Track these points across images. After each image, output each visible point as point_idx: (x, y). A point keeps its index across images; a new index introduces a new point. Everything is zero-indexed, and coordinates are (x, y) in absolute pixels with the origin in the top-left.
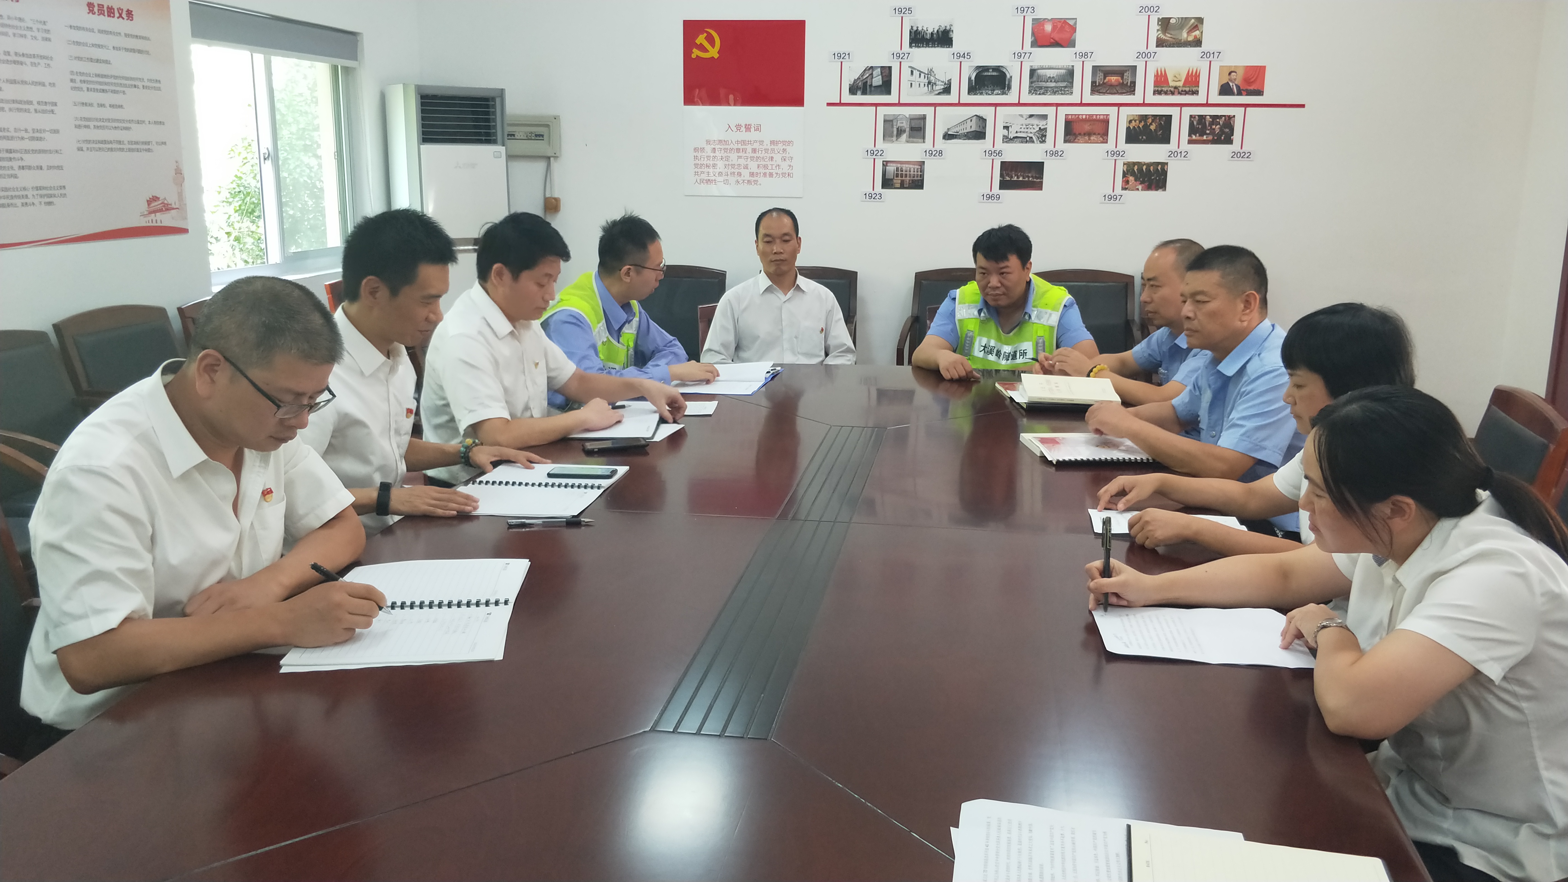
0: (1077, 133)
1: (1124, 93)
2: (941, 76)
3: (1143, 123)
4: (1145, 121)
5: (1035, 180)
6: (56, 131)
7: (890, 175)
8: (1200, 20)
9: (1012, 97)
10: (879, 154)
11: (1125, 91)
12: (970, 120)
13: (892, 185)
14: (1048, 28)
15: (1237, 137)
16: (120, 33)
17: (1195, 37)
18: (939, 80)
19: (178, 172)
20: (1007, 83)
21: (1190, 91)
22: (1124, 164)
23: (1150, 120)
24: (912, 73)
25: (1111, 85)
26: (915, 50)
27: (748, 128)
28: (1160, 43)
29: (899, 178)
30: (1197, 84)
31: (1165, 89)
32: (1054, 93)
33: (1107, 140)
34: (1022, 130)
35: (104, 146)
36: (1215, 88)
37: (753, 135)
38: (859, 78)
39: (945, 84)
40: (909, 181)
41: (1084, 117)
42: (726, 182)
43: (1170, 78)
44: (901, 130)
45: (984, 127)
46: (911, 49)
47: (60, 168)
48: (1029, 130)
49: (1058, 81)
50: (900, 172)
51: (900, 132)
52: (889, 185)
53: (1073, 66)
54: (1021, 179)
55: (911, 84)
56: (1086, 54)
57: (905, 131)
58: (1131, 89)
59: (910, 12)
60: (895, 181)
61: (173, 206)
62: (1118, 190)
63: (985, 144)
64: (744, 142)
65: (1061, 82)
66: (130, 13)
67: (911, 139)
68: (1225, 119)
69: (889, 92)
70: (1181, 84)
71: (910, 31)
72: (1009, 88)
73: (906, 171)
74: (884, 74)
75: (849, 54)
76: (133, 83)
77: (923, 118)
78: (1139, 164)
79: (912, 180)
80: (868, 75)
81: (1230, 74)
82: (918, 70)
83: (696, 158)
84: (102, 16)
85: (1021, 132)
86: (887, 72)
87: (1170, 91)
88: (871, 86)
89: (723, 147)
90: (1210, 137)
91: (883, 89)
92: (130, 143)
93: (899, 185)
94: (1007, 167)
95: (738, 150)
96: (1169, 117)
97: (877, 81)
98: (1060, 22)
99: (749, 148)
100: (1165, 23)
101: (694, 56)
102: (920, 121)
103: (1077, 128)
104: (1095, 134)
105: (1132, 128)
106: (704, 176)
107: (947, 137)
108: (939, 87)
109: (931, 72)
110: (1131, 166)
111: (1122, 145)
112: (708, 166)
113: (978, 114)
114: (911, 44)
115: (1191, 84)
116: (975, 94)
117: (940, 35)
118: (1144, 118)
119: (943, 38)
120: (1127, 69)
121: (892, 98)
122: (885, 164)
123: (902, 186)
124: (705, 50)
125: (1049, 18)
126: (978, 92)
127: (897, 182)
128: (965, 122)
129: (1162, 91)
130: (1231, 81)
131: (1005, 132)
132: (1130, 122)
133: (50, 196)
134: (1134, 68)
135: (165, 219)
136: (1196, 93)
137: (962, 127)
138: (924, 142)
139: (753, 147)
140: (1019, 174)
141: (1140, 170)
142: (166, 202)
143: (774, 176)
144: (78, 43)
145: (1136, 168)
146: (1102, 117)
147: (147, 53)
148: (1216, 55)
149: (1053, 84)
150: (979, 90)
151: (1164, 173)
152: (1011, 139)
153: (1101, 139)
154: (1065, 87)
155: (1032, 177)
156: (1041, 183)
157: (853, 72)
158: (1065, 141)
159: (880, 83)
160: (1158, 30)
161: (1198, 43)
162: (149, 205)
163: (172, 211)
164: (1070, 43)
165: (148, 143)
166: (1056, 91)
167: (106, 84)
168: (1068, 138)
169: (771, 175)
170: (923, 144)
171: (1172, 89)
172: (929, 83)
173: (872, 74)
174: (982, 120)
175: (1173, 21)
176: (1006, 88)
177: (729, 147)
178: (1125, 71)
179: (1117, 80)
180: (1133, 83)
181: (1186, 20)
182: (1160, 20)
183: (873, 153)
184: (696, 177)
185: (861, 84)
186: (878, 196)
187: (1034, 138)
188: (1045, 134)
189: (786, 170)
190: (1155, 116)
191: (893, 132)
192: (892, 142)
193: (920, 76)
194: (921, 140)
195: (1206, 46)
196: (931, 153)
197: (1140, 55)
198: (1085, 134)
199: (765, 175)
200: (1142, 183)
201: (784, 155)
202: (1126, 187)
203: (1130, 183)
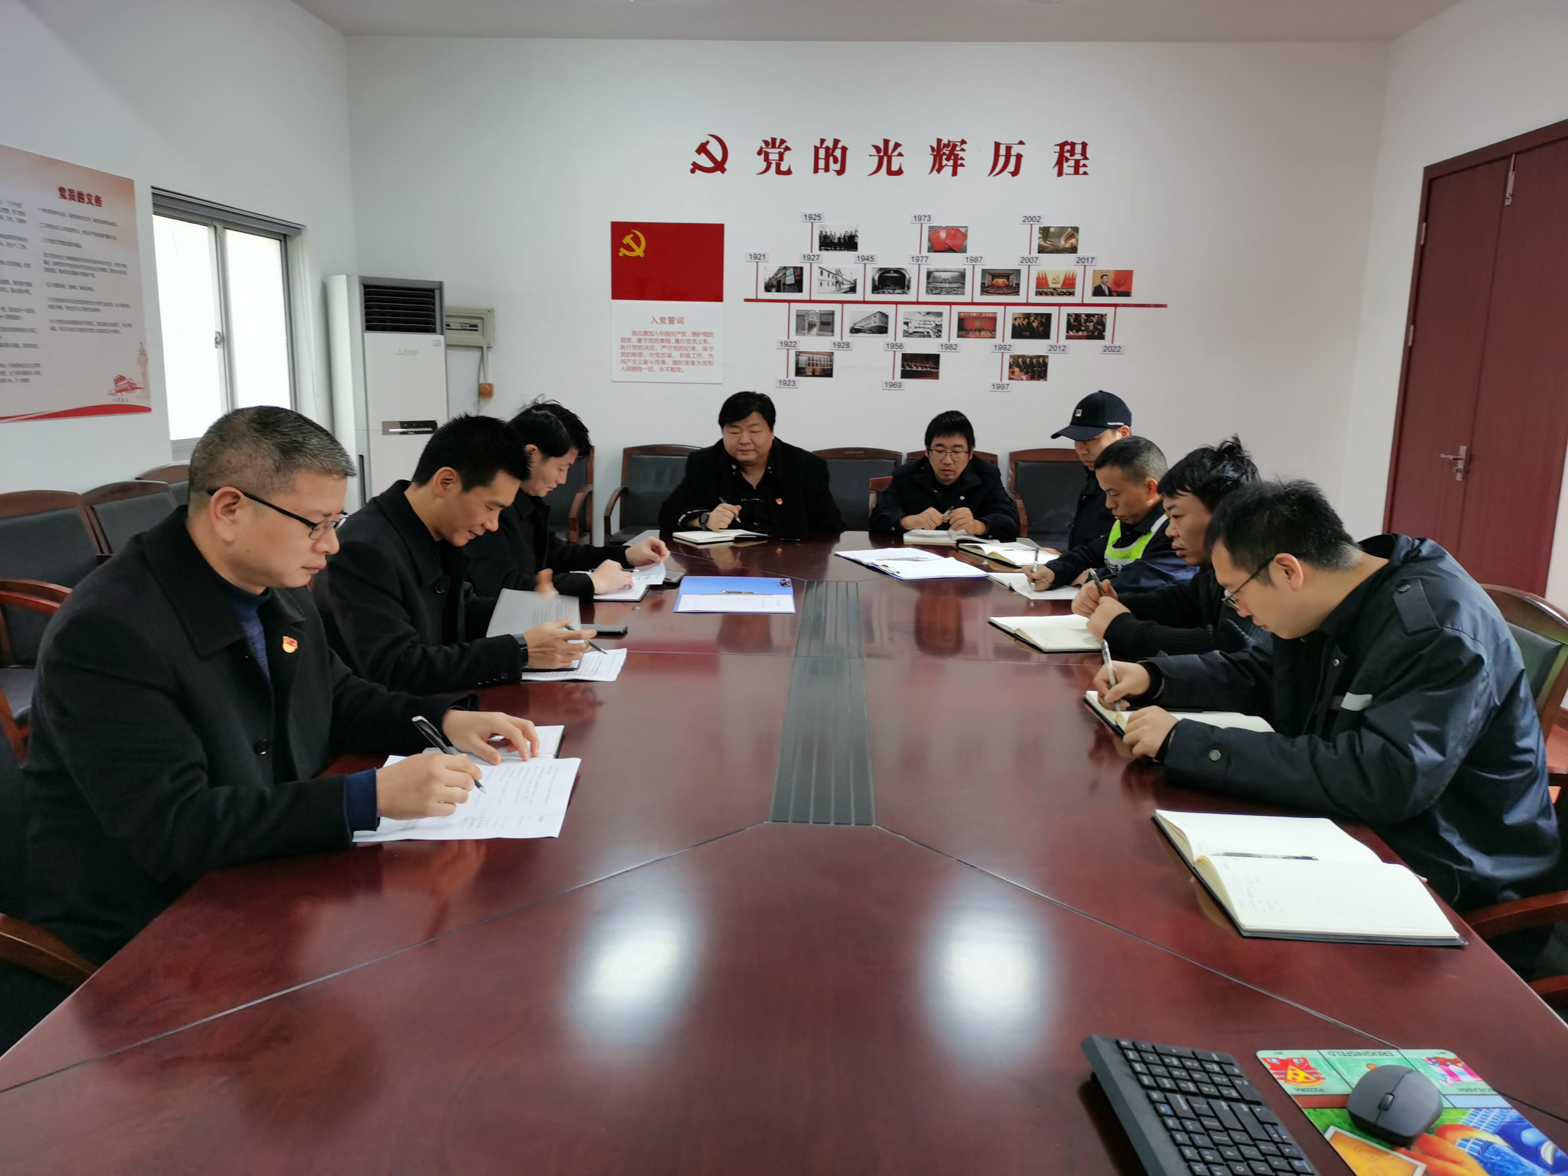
0: (969, 329)
1: (1009, 294)
2: (848, 276)
3: (1026, 320)
4: (1028, 318)
5: (932, 370)
6: (31, 311)
7: (801, 365)
8: (1076, 229)
9: (911, 296)
10: (792, 345)
11: (1010, 292)
12: (874, 316)
13: (805, 373)
14: (943, 235)
15: (1108, 333)
16: (89, 218)
17: (1072, 244)
18: (846, 280)
19: (143, 353)
20: (906, 283)
21: (1067, 292)
22: (1011, 357)
23: (1032, 318)
24: (822, 273)
25: (999, 287)
26: (825, 253)
27: (671, 321)
28: (1041, 250)
29: (811, 367)
30: (1073, 285)
31: (1045, 290)
32: (948, 293)
33: (995, 335)
34: (921, 326)
35: (77, 326)
36: (1089, 289)
37: (676, 327)
38: (773, 277)
39: (851, 283)
40: (820, 370)
41: (975, 315)
42: (650, 369)
43: (1050, 281)
44: (812, 324)
45: (887, 323)
46: (821, 252)
47: (34, 346)
48: (926, 326)
49: (952, 283)
50: (811, 362)
51: (811, 326)
52: (802, 373)
53: (965, 269)
54: (920, 369)
55: (821, 283)
56: (976, 258)
57: (815, 325)
58: (1015, 290)
59: (819, 218)
60: (807, 370)
61: (138, 386)
62: (1006, 380)
63: (889, 338)
64: (668, 334)
65: (955, 283)
66: (98, 201)
67: (821, 332)
68: (1098, 317)
69: (800, 290)
70: (1059, 286)
71: (820, 236)
72: (909, 288)
73: (817, 361)
74: (796, 274)
75: (764, 255)
76: (102, 266)
77: (832, 314)
78: (1023, 357)
79: (823, 369)
80: (781, 274)
81: (1102, 277)
82: (827, 271)
83: (623, 347)
84: (73, 201)
85: (919, 327)
86: (798, 272)
87: (1051, 292)
88: (784, 284)
89: (648, 337)
90: (1085, 333)
91: (796, 287)
92: (99, 324)
93: (810, 374)
94: (907, 359)
95: (662, 341)
96: (1049, 316)
97: (790, 280)
98: (953, 229)
99: (673, 339)
100: (1045, 232)
101: (621, 254)
102: (829, 317)
103: (968, 325)
104: (984, 330)
105: (1017, 324)
106: (630, 364)
107: (853, 331)
108: (846, 287)
109: (838, 273)
110: (1017, 358)
111: (1009, 340)
112: (634, 355)
113: (881, 311)
114: (821, 246)
115: (1068, 286)
116: (878, 293)
117: (847, 240)
118: (1027, 316)
119: (849, 243)
120: (1012, 272)
121: (804, 295)
122: (798, 354)
123: (814, 375)
124: (630, 249)
125: (944, 225)
126: (880, 290)
127: (809, 371)
128: (869, 318)
129: (1043, 292)
130: (1103, 283)
131: (905, 327)
132: (1015, 319)
133: (25, 373)
134: (1018, 272)
135: (131, 399)
136: (1071, 294)
137: (867, 322)
138: (833, 335)
139: (677, 338)
140: (918, 365)
141: (1024, 362)
142: (131, 382)
143: (696, 363)
144: (51, 226)
145: (1020, 360)
146: (990, 315)
147: (114, 238)
148: (1090, 260)
149: (947, 285)
150: (882, 289)
151: (1045, 365)
152: (911, 334)
153: (990, 334)
154: (958, 288)
155: (930, 367)
156: (938, 373)
157: (768, 272)
158: (959, 336)
159: (793, 281)
160: (1039, 238)
161: (1074, 250)
162: (116, 383)
163: (138, 390)
164: (962, 249)
165: (115, 325)
166: (951, 291)
167: (77, 266)
168: (961, 333)
169: (693, 363)
170: (832, 337)
171: (1052, 290)
172: (837, 282)
173: (785, 274)
174: (885, 316)
175: (1052, 230)
176: (906, 288)
177: (653, 337)
178: (1011, 274)
179: (1004, 282)
180: (1018, 285)
181: (1063, 229)
182: (1040, 229)
183: (787, 345)
184: (624, 365)
185: (775, 283)
186: (792, 383)
187: (931, 333)
188: (940, 329)
189: (707, 359)
190: (1037, 314)
191: (804, 326)
192: (804, 334)
193: (829, 276)
194: (831, 334)
195: (1081, 253)
196: (839, 345)
197: (1024, 260)
198: (975, 330)
199: (687, 363)
200: (1026, 373)
201: (705, 345)
202: (1012, 377)
203: (1016, 374)
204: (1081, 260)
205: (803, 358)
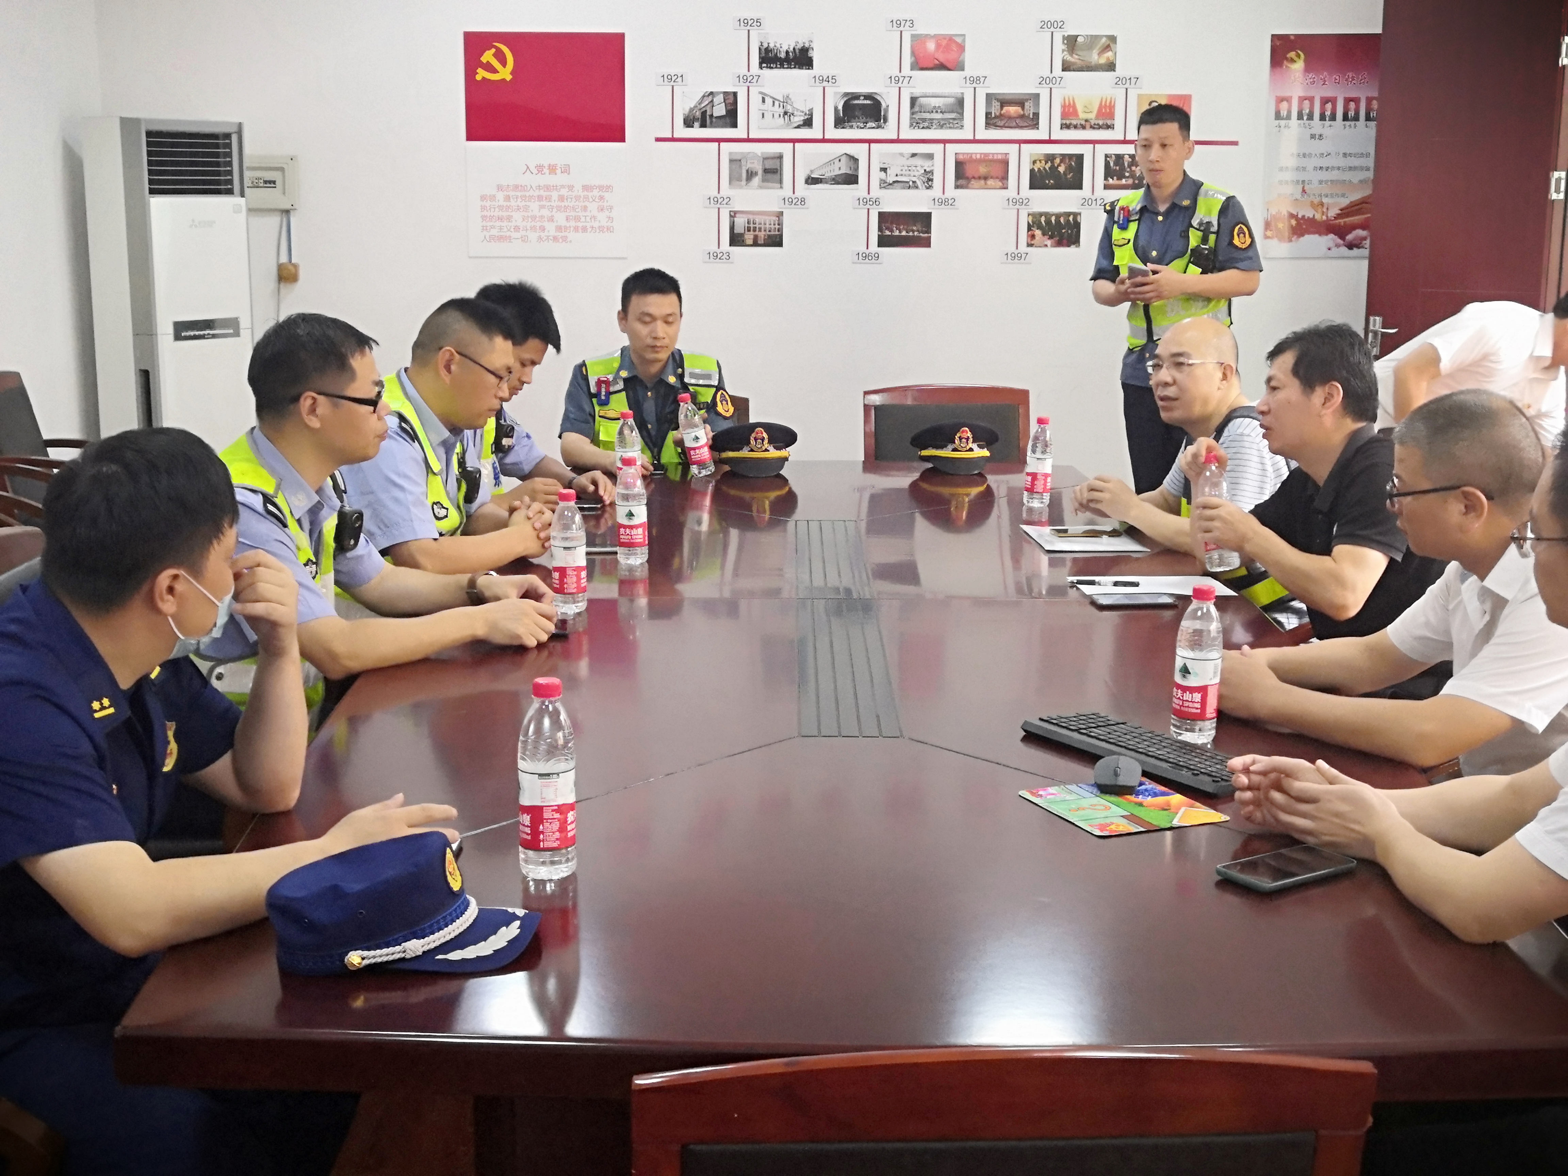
0: (971, 177)
1: (1026, 127)
2: (800, 106)
3: (1049, 164)
4: (1052, 162)
5: (921, 235)
7: (738, 230)
8: (1113, 39)
9: (889, 132)
10: (725, 202)
11: (1026, 124)
12: (838, 159)
13: (743, 241)
14: (931, 46)
17: (1108, 59)
18: (798, 110)
20: (882, 114)
21: (1103, 125)
23: (1058, 161)
24: (764, 100)
25: (1010, 118)
26: (767, 73)
27: (552, 169)
28: (1067, 67)
29: (752, 232)
30: (1111, 116)
31: (1074, 122)
32: (941, 127)
33: (1007, 185)
34: (904, 172)
37: (559, 179)
38: (696, 107)
39: (805, 114)
40: (765, 235)
41: (978, 156)
42: (524, 239)
43: (1080, 109)
44: (752, 172)
45: (857, 169)
46: (761, 71)
48: (912, 173)
49: (945, 112)
50: (752, 225)
51: (750, 175)
52: (739, 242)
53: (962, 93)
54: (904, 233)
55: (763, 114)
56: (978, 79)
57: (756, 174)
58: (1033, 122)
59: (759, 24)
60: (746, 237)
63: (859, 190)
64: (548, 188)
65: (949, 113)
67: (766, 184)
69: (734, 125)
70: (1092, 116)
71: (760, 49)
72: (885, 121)
73: (760, 224)
74: (727, 102)
75: (682, 76)
77: (780, 156)
79: (769, 236)
80: (707, 102)
81: (1150, 104)
82: (770, 97)
83: (483, 208)
85: (901, 175)
86: (731, 100)
87: (1081, 125)
88: (711, 116)
89: (519, 194)
90: (1130, 181)
91: (728, 120)
93: (750, 242)
94: (885, 218)
95: (540, 198)
96: (1080, 158)
97: (720, 110)
98: (945, 39)
99: (555, 195)
100: (1071, 42)
101: (478, 78)
102: (775, 160)
103: (969, 171)
104: (992, 178)
105: (1036, 170)
106: (494, 232)
107: (810, 181)
108: (799, 119)
109: (786, 100)
110: (1038, 216)
111: (1026, 191)
112: (500, 219)
113: (848, 152)
114: (761, 64)
115: (1105, 116)
116: (844, 127)
117: (798, 54)
118: (1050, 158)
119: (801, 58)
120: (1027, 97)
121: (739, 132)
122: (733, 215)
123: (755, 244)
124: (493, 71)
125: (932, 32)
126: (846, 124)
127: (749, 238)
128: (832, 162)
129: (1070, 124)
131: (883, 175)
132: (1034, 162)
134: (1037, 96)
136: (1110, 127)
137: (828, 169)
138: (781, 187)
139: (560, 193)
140: (901, 227)
143: (589, 230)
146: (1000, 157)
148: (1133, 81)
149: (939, 116)
150: (849, 122)
151: (1077, 225)
152: (890, 184)
153: (1000, 184)
154: (954, 119)
155: (918, 231)
156: (929, 240)
157: (688, 99)
158: (957, 187)
159: (723, 113)
160: (1063, 51)
161: (1111, 67)
164: (958, 65)
166: (943, 124)
168: (960, 182)
169: (584, 229)
170: (781, 190)
171: (1083, 122)
172: (786, 113)
173: (712, 101)
174: (854, 160)
175: (1080, 39)
176: (882, 121)
177: (527, 194)
178: (1027, 100)
179: (1016, 112)
180: (1036, 115)
181: (1095, 38)
182: (1064, 38)
183: (717, 201)
184: (485, 233)
185: (698, 114)
186: (725, 256)
187: (919, 183)
188: (931, 177)
189: (604, 223)
190: (1063, 156)
191: (741, 175)
192: (741, 187)
193: (774, 105)
194: (779, 185)
195: (1120, 71)
196: (790, 202)
197: (1043, 80)
198: (980, 178)
199: (576, 229)
200: (1051, 237)
201: (600, 203)
202: (1033, 242)
203: (1037, 238)
204: (1119, 81)
205: (741, 222)
